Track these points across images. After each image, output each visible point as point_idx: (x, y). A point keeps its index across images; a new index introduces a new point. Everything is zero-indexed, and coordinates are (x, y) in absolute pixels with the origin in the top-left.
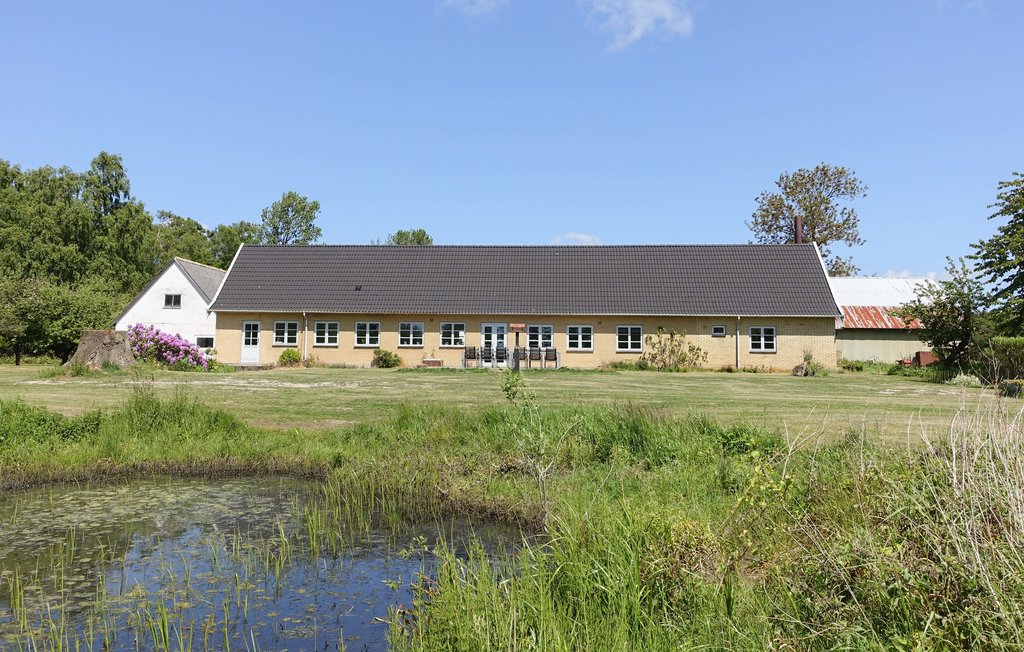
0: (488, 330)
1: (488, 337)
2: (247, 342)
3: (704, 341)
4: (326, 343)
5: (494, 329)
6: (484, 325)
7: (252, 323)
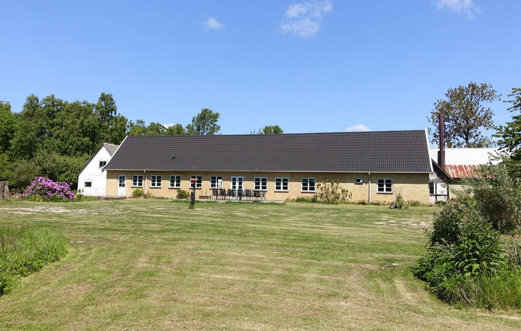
0: (234, 180)
1: (234, 184)
2: (120, 185)
3: (350, 187)
4: (156, 186)
5: (237, 179)
6: (232, 177)
7: (122, 176)
